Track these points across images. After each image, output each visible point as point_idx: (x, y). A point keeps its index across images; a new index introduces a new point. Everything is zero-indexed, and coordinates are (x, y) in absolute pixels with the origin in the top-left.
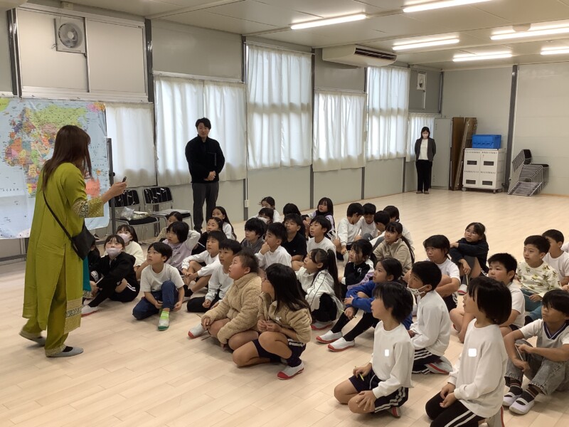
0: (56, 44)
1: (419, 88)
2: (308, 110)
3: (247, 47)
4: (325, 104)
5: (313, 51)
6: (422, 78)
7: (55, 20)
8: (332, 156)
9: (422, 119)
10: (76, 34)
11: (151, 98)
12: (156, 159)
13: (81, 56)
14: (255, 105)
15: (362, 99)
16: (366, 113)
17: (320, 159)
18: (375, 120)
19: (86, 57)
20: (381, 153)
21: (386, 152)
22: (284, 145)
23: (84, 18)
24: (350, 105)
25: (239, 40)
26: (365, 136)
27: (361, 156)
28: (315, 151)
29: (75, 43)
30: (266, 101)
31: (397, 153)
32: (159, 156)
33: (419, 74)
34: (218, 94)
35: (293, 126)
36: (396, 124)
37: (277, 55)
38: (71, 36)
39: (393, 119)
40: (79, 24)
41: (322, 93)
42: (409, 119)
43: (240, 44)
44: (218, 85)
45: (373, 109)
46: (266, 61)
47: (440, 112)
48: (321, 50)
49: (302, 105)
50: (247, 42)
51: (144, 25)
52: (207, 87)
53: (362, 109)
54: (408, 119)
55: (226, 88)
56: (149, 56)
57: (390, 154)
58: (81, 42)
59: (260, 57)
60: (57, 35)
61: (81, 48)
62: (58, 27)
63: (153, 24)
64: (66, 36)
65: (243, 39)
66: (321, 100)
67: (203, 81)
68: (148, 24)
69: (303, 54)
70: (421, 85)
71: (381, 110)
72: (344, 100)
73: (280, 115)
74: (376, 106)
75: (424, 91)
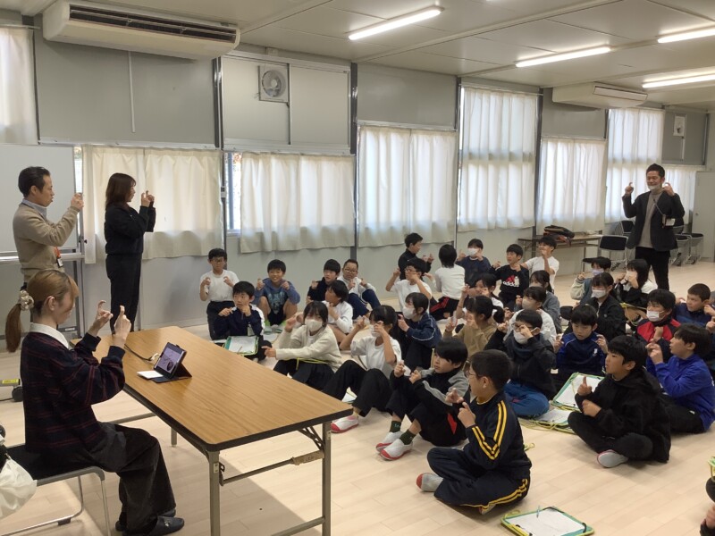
0: (259, 93)
1: (676, 133)
2: (532, 161)
3: (463, 90)
4: (555, 154)
5: (541, 91)
6: (681, 122)
7: (259, 67)
9: (680, 172)
10: (279, 82)
11: (354, 150)
12: (355, 220)
13: (284, 105)
14: (470, 155)
15: (601, 147)
16: (607, 163)
18: (616, 172)
19: (288, 106)
23: (288, 64)
24: (585, 155)
25: (454, 83)
26: (603, 192)
29: (278, 92)
33: (677, 117)
34: (427, 145)
35: (513, 180)
37: (497, 97)
38: (274, 84)
40: (284, 71)
41: (552, 141)
43: (454, 87)
44: (427, 134)
45: (615, 160)
47: (704, 163)
48: (551, 90)
49: (524, 154)
50: (463, 84)
51: (349, 70)
52: (414, 137)
53: (602, 158)
55: (437, 137)
56: (354, 102)
58: (284, 90)
59: (478, 99)
60: (261, 83)
61: (284, 97)
62: (262, 75)
63: (360, 69)
64: (269, 84)
65: (458, 80)
67: (411, 130)
68: (354, 67)
69: (526, 95)
70: (678, 130)
71: (624, 160)
72: (578, 149)
74: (618, 155)
75: (683, 138)
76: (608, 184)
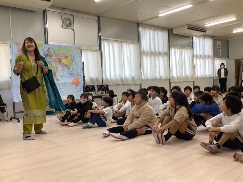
0: (62, 25)
2: (167, 55)
3: (140, 28)
4: (175, 53)
5: (169, 30)
6: (219, 43)
7: (62, 16)
8: (179, 76)
9: (220, 60)
10: (70, 21)
11: (100, 48)
12: (102, 73)
13: (73, 30)
14: (144, 52)
15: (192, 51)
16: (194, 57)
17: (173, 77)
18: (198, 60)
20: (202, 75)
21: (204, 75)
22: (157, 70)
23: (73, 15)
24: (186, 54)
25: (137, 25)
26: (194, 67)
27: (192, 76)
28: (171, 73)
29: (70, 24)
30: (149, 50)
31: (210, 75)
32: (103, 72)
33: (217, 41)
34: (128, 47)
35: (161, 62)
36: (208, 63)
37: (153, 31)
38: (68, 22)
39: (207, 60)
40: (72, 18)
41: (173, 48)
42: (214, 60)
43: (137, 27)
44: (128, 43)
45: (197, 56)
46: (148, 34)
47: (228, 58)
48: (172, 29)
49: (165, 53)
50: (140, 26)
51: (97, 18)
52: (123, 44)
53: (192, 55)
55: (131, 45)
56: (99, 31)
57: (206, 76)
58: (72, 25)
59: (145, 32)
60: (63, 22)
61: (72, 27)
62: (63, 19)
63: (101, 18)
64: (66, 23)
66: (173, 51)
67: (122, 41)
68: (99, 17)
69: (164, 31)
70: (218, 46)
71: (201, 56)
72: (183, 51)
73: (155, 57)
74: (198, 54)
75: (220, 48)
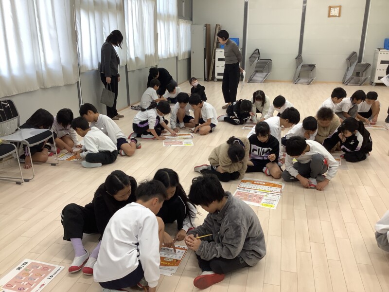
2: (120, 10)
8: (137, 55)
15: (153, 3)
17: (131, 58)
45: (160, 14)
47: (191, 20)
49: (117, 5)
53: (153, 12)
54: (178, 24)
71: (164, 15)
74: (162, 10)
76: (159, 32)
